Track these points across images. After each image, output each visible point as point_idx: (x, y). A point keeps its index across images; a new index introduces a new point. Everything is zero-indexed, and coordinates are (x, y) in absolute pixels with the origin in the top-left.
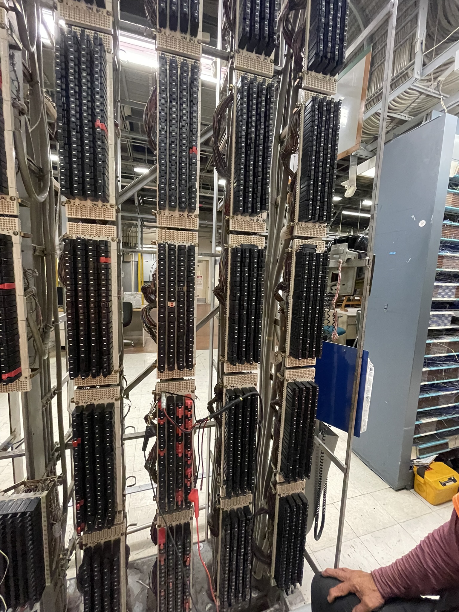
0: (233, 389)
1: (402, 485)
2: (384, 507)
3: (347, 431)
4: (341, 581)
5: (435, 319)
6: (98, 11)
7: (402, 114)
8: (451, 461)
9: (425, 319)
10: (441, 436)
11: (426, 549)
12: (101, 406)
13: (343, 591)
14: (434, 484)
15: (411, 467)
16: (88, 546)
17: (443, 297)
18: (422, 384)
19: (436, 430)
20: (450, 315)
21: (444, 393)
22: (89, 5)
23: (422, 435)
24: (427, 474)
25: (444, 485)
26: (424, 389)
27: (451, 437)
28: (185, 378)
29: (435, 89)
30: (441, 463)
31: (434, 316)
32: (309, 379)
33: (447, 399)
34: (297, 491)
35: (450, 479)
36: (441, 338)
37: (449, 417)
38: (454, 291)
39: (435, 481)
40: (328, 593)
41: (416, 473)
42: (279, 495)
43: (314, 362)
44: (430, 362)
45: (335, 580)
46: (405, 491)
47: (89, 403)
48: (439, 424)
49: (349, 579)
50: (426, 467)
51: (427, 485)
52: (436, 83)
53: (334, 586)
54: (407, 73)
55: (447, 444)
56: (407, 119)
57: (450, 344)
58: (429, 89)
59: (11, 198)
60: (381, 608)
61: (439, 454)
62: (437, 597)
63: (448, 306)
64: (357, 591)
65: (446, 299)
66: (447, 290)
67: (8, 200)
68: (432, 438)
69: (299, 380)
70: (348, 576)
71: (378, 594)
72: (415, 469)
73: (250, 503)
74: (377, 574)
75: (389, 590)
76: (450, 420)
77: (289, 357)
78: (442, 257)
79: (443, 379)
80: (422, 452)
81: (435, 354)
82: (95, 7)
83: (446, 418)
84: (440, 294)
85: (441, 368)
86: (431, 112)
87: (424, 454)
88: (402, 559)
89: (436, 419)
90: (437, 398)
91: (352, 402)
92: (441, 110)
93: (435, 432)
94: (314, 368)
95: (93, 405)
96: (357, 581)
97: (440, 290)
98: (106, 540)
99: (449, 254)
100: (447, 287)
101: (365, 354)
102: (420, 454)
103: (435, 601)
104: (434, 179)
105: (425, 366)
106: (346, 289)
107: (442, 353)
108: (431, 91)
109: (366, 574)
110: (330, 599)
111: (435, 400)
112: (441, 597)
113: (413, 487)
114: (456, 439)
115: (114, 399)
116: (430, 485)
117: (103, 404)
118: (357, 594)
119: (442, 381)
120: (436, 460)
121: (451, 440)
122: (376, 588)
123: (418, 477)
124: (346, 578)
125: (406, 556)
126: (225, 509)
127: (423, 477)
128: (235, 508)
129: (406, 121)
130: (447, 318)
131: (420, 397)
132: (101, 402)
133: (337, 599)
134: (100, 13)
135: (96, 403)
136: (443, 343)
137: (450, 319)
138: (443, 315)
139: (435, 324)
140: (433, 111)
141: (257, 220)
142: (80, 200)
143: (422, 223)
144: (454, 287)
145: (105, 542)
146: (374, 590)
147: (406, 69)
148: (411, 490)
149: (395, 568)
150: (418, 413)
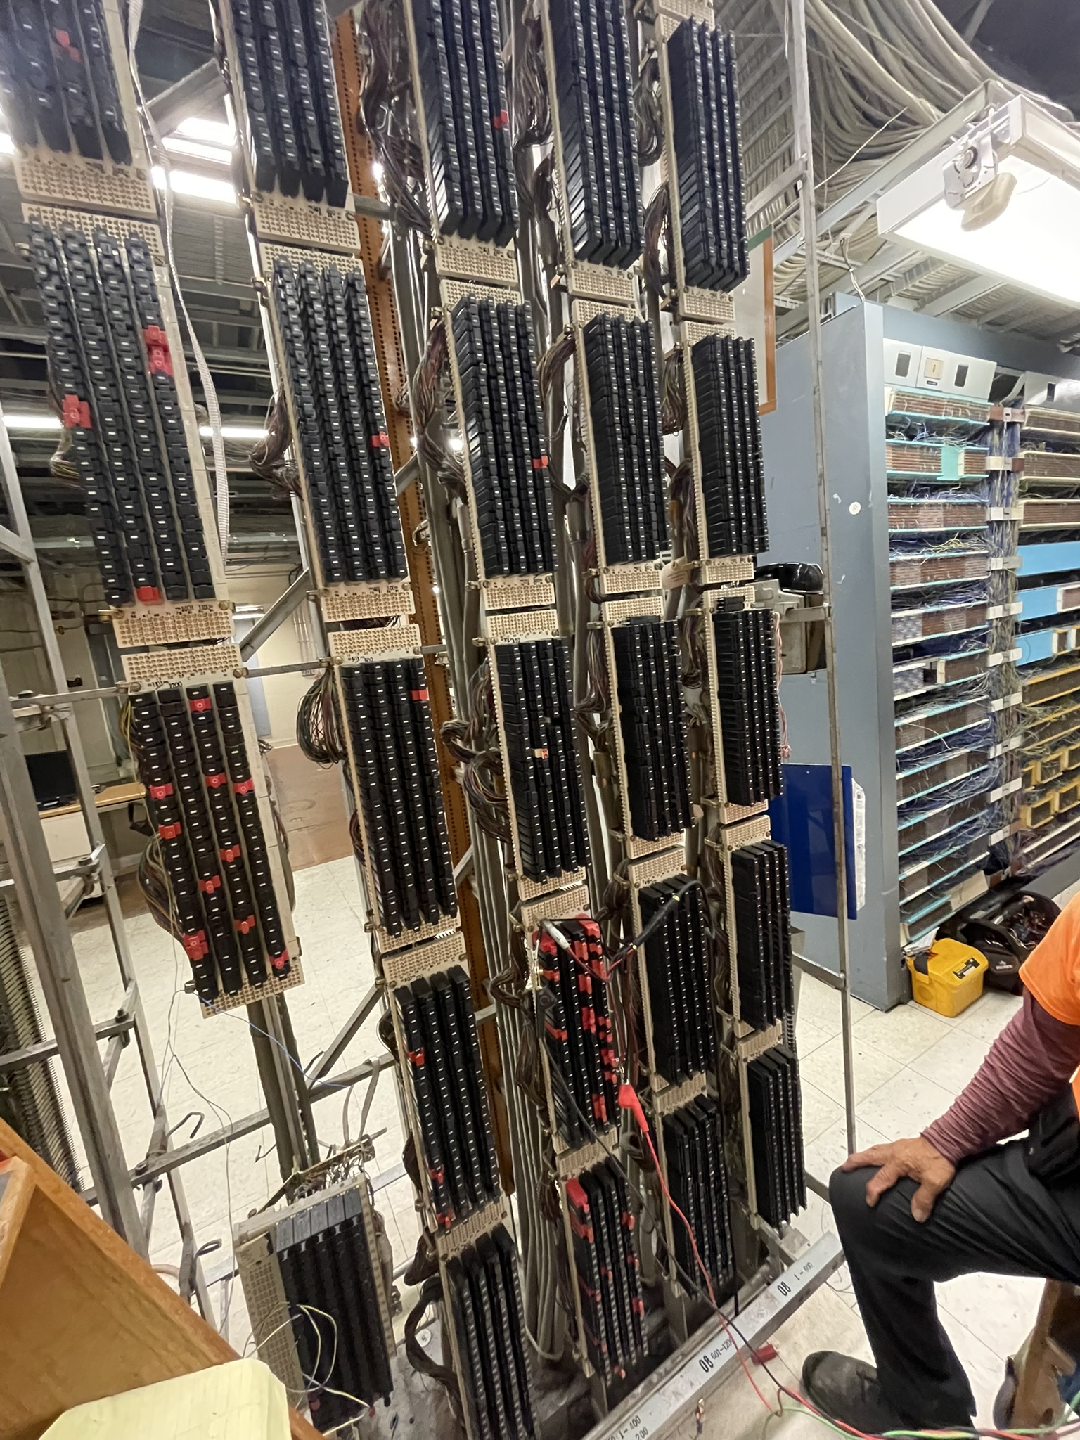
0: (648, 885)
1: (895, 998)
2: (875, 1045)
3: (835, 915)
4: (879, 1167)
5: (899, 680)
6: (330, 214)
7: (780, 297)
8: (963, 931)
9: (885, 684)
10: (937, 892)
11: (997, 1064)
12: (437, 978)
13: (888, 1179)
14: (947, 980)
15: (904, 961)
16: (450, 1258)
17: (905, 638)
18: (899, 803)
19: (929, 883)
20: (919, 669)
21: (930, 813)
22: (313, 204)
23: (909, 898)
24: (931, 965)
25: (962, 976)
26: (903, 812)
27: (953, 890)
28: (563, 888)
29: (836, 253)
30: (947, 940)
31: (898, 674)
32: (764, 838)
33: (937, 821)
34: (772, 1044)
35: (968, 963)
36: (911, 715)
37: (945, 854)
38: (919, 623)
39: (948, 974)
40: (866, 1192)
41: (912, 969)
42: (745, 1060)
43: (765, 805)
44: (905, 761)
45: (869, 1168)
46: (900, 1008)
47: (414, 979)
48: (932, 871)
49: (893, 1157)
50: (927, 954)
51: (936, 985)
52: (837, 243)
53: (871, 1178)
54: (785, 226)
55: (947, 904)
56: (788, 306)
57: (929, 721)
58: (826, 253)
59: (220, 606)
60: (952, 1181)
61: (941, 925)
62: (1025, 1134)
63: (912, 652)
64: (911, 1169)
65: (911, 641)
66: (909, 624)
67: (216, 609)
68: (925, 898)
69: (748, 843)
70: (888, 1153)
71: (944, 1161)
72: (910, 962)
73: (703, 1089)
74: (933, 1132)
75: (957, 1148)
76: (948, 858)
77: (726, 805)
78: (893, 564)
79: (927, 788)
80: (915, 929)
81: (908, 744)
82: (324, 206)
83: (940, 857)
84: (899, 632)
85: (922, 768)
86: (834, 295)
87: (919, 931)
88: (964, 1094)
89: (925, 864)
90: (921, 825)
91: (837, 860)
92: (849, 289)
93: (928, 888)
94: (766, 817)
95: (421, 980)
96: (905, 1156)
97: (899, 626)
98: (479, 1235)
99: (902, 557)
100: (908, 618)
101: (847, 772)
102: (912, 934)
103: (1022, 1140)
104: (861, 426)
105: (899, 770)
106: (790, 662)
107: (918, 740)
108: (831, 256)
109: (915, 1140)
110: (871, 1201)
111: (920, 829)
112: (1031, 1132)
113: (912, 998)
114: (960, 891)
115: (457, 958)
116: (942, 985)
117: (440, 974)
118: (911, 1175)
119: (925, 792)
120: (939, 936)
121: (954, 895)
122: (938, 1154)
123: (919, 976)
124: (886, 1159)
125: (968, 1088)
126: (666, 1113)
127: (926, 972)
128: (681, 1104)
129: (788, 310)
130: (916, 676)
131: (900, 828)
132: (435, 970)
133: (883, 1195)
134: (335, 217)
135: (427, 974)
136: (916, 722)
137: (921, 675)
138: (910, 671)
139: (900, 691)
140: (838, 294)
141: (647, 568)
142: (347, 584)
143: (855, 508)
144: (919, 616)
145: (477, 1241)
146: (936, 1158)
147: (784, 218)
148: (911, 1003)
149: (957, 1110)
150: (901, 858)
